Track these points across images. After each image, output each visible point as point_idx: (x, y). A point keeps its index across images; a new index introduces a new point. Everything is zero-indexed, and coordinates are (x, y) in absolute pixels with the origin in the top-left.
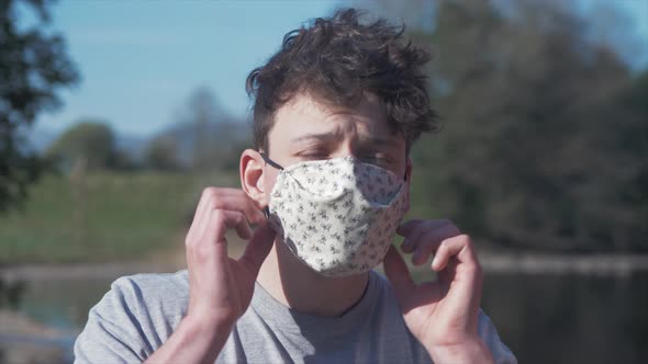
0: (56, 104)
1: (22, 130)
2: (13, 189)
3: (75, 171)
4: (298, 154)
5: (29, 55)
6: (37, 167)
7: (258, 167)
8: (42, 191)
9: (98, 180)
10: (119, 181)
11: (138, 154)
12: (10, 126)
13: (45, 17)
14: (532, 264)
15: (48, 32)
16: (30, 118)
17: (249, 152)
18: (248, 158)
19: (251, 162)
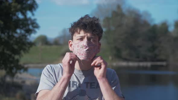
0: (35, 32)
1: (28, 37)
2: (27, 48)
3: (39, 45)
4: (77, 40)
5: (29, 22)
6: (31, 44)
7: (72, 43)
8: (33, 49)
9: (44, 47)
10: (48, 47)
11: (52, 42)
12: (26, 36)
13: (33, 15)
14: (131, 64)
15: (33, 18)
16: (30, 34)
17: (70, 40)
18: (70, 42)
19: (71, 42)
